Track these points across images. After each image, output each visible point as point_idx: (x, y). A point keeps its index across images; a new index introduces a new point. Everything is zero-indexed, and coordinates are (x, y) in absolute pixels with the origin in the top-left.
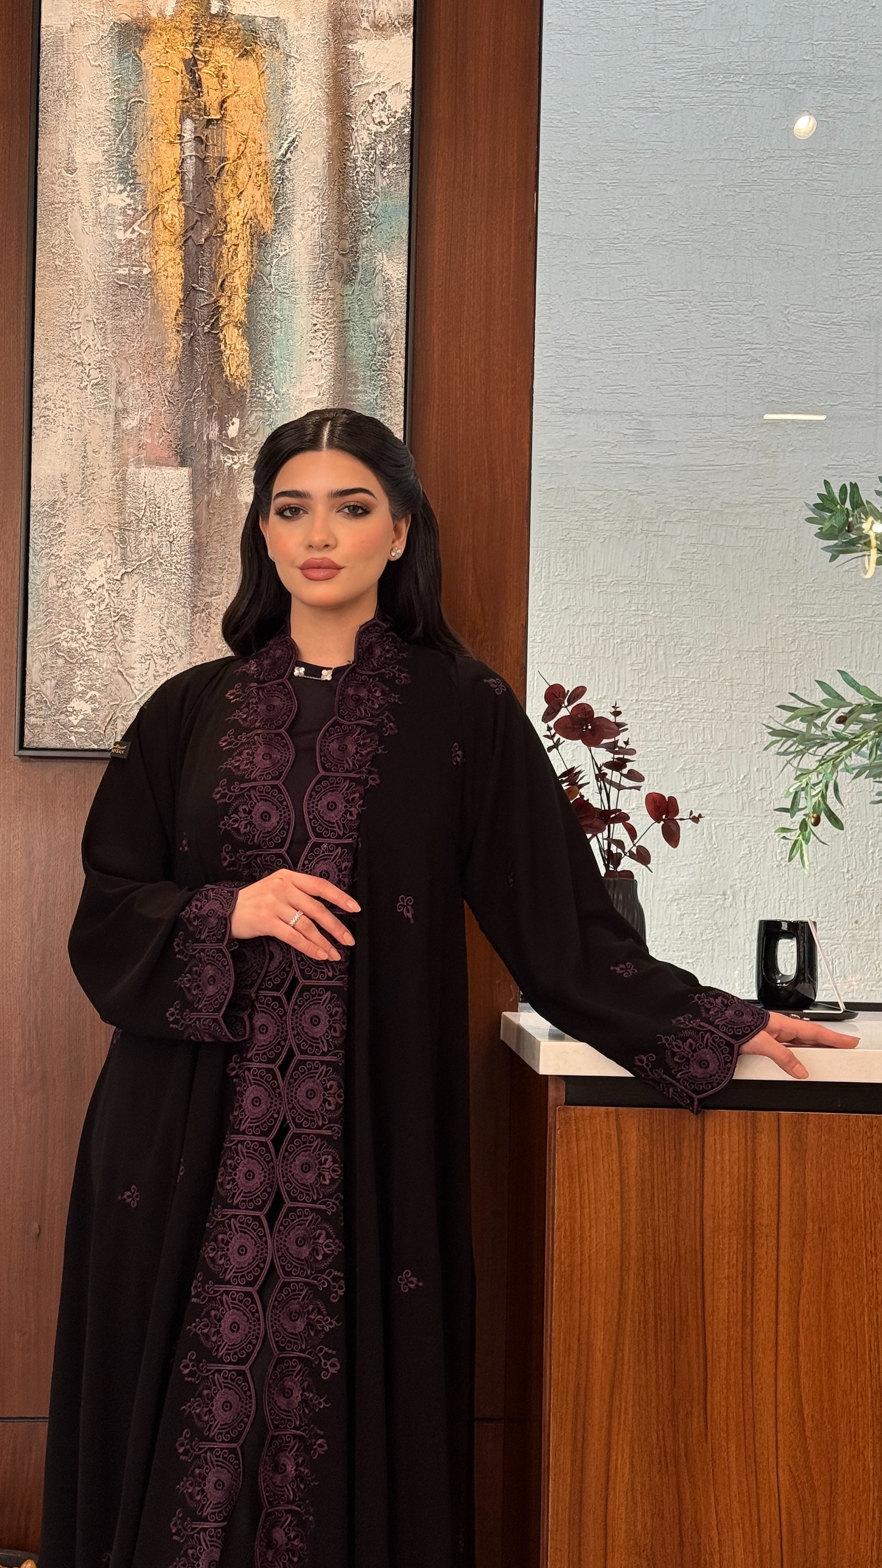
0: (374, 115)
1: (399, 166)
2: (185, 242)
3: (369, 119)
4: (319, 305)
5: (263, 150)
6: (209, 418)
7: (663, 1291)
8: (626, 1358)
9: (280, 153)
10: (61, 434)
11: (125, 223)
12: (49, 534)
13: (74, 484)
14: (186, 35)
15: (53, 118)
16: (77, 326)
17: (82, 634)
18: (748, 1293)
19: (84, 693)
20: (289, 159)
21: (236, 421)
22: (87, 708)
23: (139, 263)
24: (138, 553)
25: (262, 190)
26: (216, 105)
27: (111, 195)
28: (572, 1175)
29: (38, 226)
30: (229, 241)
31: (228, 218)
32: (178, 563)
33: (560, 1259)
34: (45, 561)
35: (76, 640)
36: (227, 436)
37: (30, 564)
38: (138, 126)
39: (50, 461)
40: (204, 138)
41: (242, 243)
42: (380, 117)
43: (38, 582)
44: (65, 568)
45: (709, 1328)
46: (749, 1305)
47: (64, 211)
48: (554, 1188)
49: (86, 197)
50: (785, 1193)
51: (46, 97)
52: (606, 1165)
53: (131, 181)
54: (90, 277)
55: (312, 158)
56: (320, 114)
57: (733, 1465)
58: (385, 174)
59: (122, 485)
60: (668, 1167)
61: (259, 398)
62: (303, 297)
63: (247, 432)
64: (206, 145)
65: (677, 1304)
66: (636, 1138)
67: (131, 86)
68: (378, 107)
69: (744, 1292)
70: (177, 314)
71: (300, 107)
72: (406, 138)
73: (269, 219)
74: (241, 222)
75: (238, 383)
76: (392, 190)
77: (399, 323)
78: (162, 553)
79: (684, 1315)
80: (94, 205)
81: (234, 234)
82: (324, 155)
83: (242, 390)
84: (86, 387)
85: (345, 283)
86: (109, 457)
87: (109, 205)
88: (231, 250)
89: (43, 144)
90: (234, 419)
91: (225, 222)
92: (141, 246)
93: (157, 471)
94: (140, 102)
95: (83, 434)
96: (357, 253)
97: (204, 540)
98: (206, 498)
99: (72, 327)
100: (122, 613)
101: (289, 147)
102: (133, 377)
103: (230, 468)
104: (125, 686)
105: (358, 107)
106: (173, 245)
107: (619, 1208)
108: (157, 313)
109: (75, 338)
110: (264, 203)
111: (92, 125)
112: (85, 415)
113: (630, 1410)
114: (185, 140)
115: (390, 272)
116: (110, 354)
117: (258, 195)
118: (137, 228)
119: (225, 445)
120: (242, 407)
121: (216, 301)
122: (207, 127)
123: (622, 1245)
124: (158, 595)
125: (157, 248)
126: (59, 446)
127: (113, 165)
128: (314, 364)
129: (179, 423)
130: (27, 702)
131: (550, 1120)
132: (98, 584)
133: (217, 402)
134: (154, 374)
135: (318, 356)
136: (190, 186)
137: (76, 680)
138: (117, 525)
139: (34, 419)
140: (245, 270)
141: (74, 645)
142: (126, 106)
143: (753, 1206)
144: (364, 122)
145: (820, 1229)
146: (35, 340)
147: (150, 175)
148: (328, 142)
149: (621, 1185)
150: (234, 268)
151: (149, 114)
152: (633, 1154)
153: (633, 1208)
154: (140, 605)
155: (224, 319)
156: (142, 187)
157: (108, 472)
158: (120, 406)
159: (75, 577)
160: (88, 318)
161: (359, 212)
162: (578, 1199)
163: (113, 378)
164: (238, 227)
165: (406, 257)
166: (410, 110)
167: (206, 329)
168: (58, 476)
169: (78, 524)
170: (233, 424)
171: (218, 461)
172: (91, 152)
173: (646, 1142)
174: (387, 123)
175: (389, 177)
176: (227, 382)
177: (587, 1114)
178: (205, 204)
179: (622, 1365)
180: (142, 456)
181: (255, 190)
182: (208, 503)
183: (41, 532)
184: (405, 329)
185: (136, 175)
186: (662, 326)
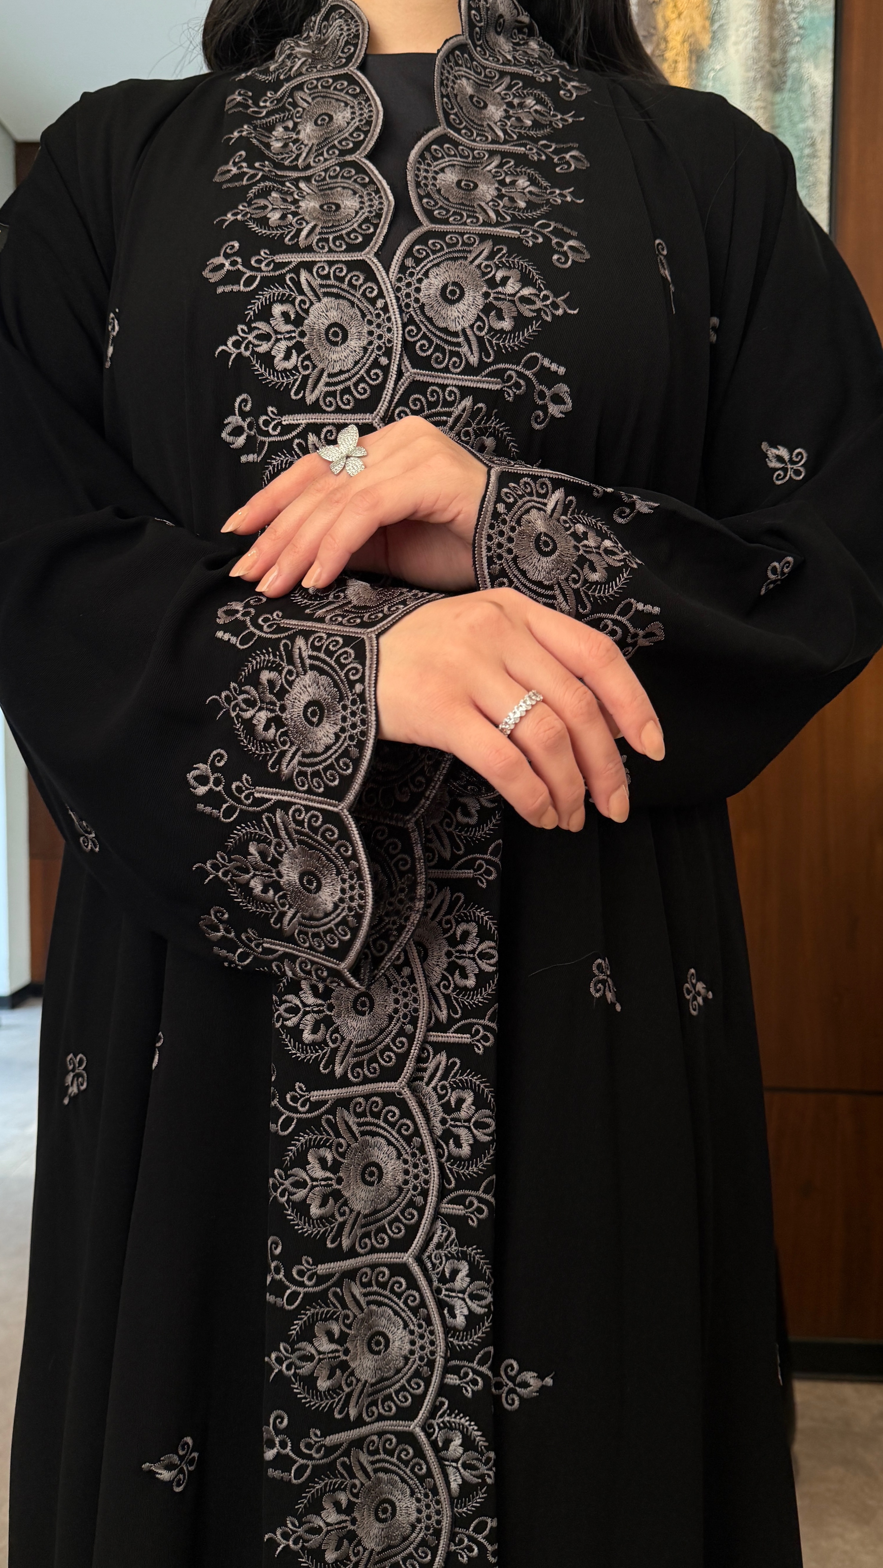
31: (669, 37)
73: (705, 36)
74: (681, 40)
81: (674, 51)
91: (666, 41)
96: (786, 63)
115: (817, 80)
161: (789, 26)
164: (678, 45)
165: (832, 64)
181: (694, 10)
184: (830, 132)
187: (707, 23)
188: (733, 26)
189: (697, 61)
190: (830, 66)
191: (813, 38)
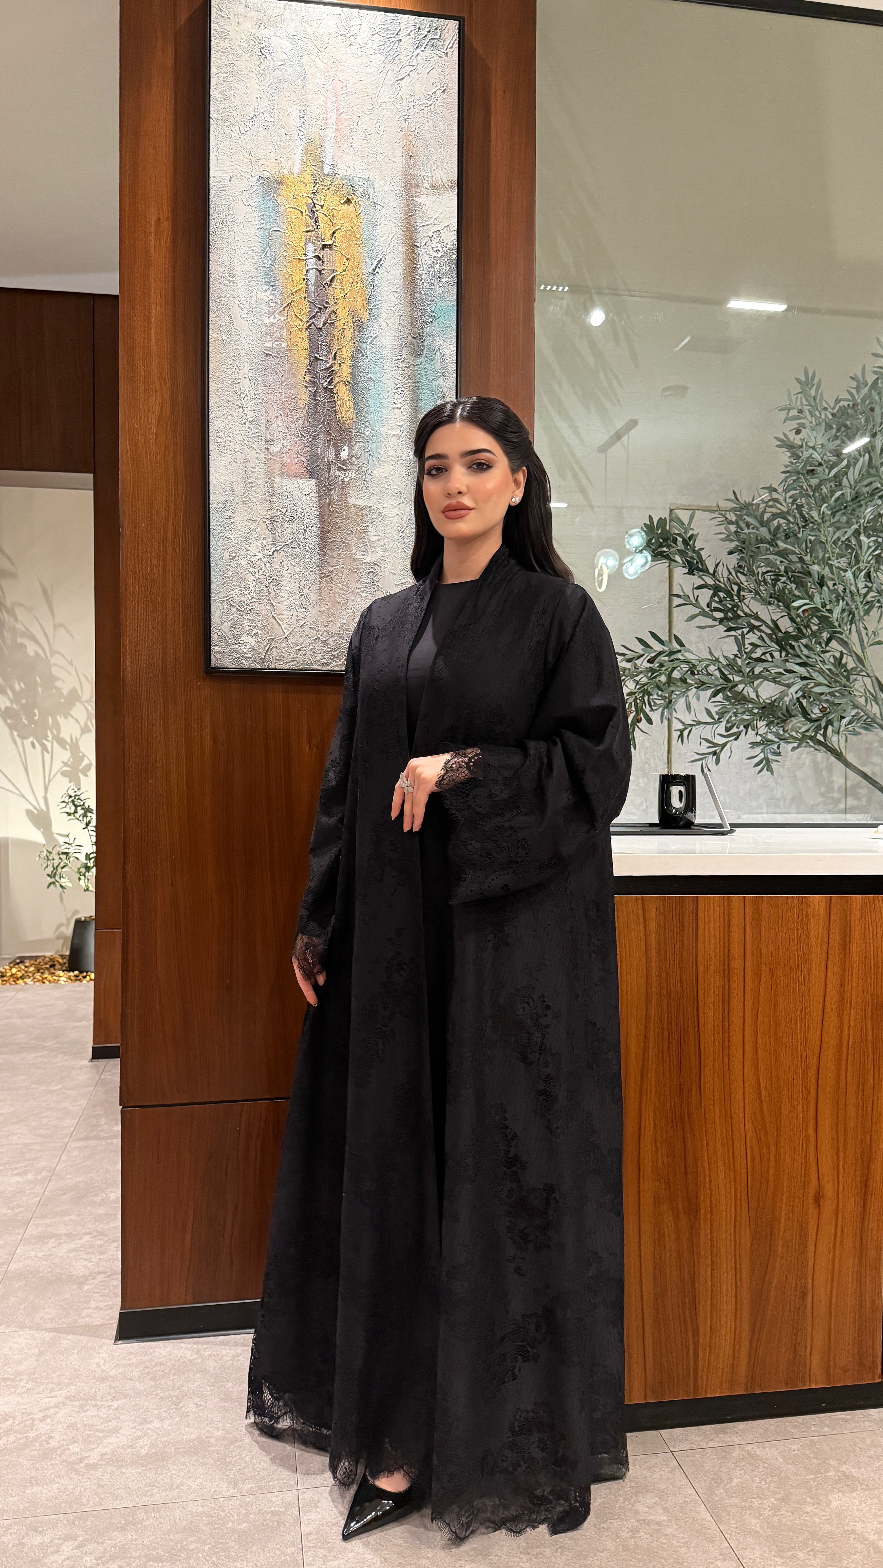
0: (433, 246)
1: (450, 280)
2: (309, 326)
3: (429, 247)
4: (399, 371)
5: (360, 266)
6: (328, 447)
7: (673, 1014)
9: (372, 268)
10: (229, 455)
11: (269, 312)
12: (224, 523)
13: (239, 489)
14: (308, 187)
15: (219, 239)
16: (238, 381)
17: (248, 591)
18: (726, 1012)
19: (251, 631)
20: (378, 273)
21: (346, 448)
22: (252, 641)
23: (279, 340)
24: (283, 537)
25: (360, 292)
26: (329, 235)
27: (259, 293)
29: (211, 313)
30: (338, 327)
32: (310, 544)
34: (220, 541)
35: (243, 595)
36: (340, 459)
37: (211, 543)
38: (276, 247)
39: (222, 473)
40: (321, 257)
41: (348, 328)
42: (437, 246)
43: (217, 556)
44: (234, 546)
45: (702, 1035)
46: (727, 1020)
47: (228, 303)
49: (243, 294)
50: (748, 947)
51: (214, 225)
52: (636, 933)
53: (273, 284)
54: (247, 347)
56: (396, 244)
57: (717, 1121)
60: (675, 933)
61: (361, 433)
62: (389, 366)
63: (353, 456)
64: (323, 262)
65: (682, 1021)
66: (654, 915)
67: (271, 220)
68: (435, 240)
69: (723, 1012)
70: (305, 375)
71: (385, 237)
72: (454, 262)
73: (364, 312)
75: (347, 422)
76: (446, 295)
78: (299, 537)
79: (686, 1028)
80: (248, 299)
82: (401, 270)
83: (350, 428)
84: (245, 423)
85: (416, 356)
86: (262, 471)
87: (259, 300)
88: (340, 332)
89: (212, 257)
92: (280, 328)
93: (295, 482)
94: (278, 230)
95: (244, 455)
97: (327, 529)
98: (328, 500)
99: (236, 383)
100: (274, 577)
101: (378, 264)
102: (277, 417)
103: (344, 480)
104: (277, 626)
105: (422, 240)
106: (301, 328)
108: (293, 374)
109: (239, 390)
110: (362, 302)
111: (246, 245)
112: (245, 442)
113: (653, 1090)
114: (308, 257)
117: (358, 295)
118: (277, 316)
119: (339, 465)
120: (350, 438)
121: (331, 367)
122: (323, 250)
123: (647, 984)
124: (297, 566)
125: (291, 330)
126: (229, 464)
127: (260, 272)
128: (396, 411)
129: (308, 449)
130: (211, 637)
132: (258, 557)
133: (333, 435)
134: (291, 415)
135: (399, 406)
136: (312, 288)
137: (245, 622)
138: (269, 518)
139: (210, 444)
140: (350, 346)
141: (242, 598)
142: (269, 233)
143: (729, 956)
144: (426, 250)
145: (770, 969)
147: (285, 280)
148: (403, 262)
149: (646, 946)
150: (343, 345)
151: (284, 240)
152: (653, 925)
153: (654, 960)
154: (286, 572)
155: (336, 380)
156: (280, 288)
157: (261, 482)
158: (269, 436)
159: (242, 553)
160: (246, 377)
163: (263, 417)
164: (344, 318)
165: (456, 340)
166: (456, 243)
167: (325, 386)
168: (229, 484)
169: (242, 516)
170: (344, 450)
171: (335, 476)
172: (245, 263)
174: (441, 251)
175: (443, 287)
176: (339, 421)
178: (323, 301)
179: (648, 1061)
180: (285, 471)
181: (356, 293)
182: (329, 505)
183: (218, 522)
185: (276, 280)
187: (366, 303)
188: (384, 307)
189: (359, 330)
191: (442, 319)
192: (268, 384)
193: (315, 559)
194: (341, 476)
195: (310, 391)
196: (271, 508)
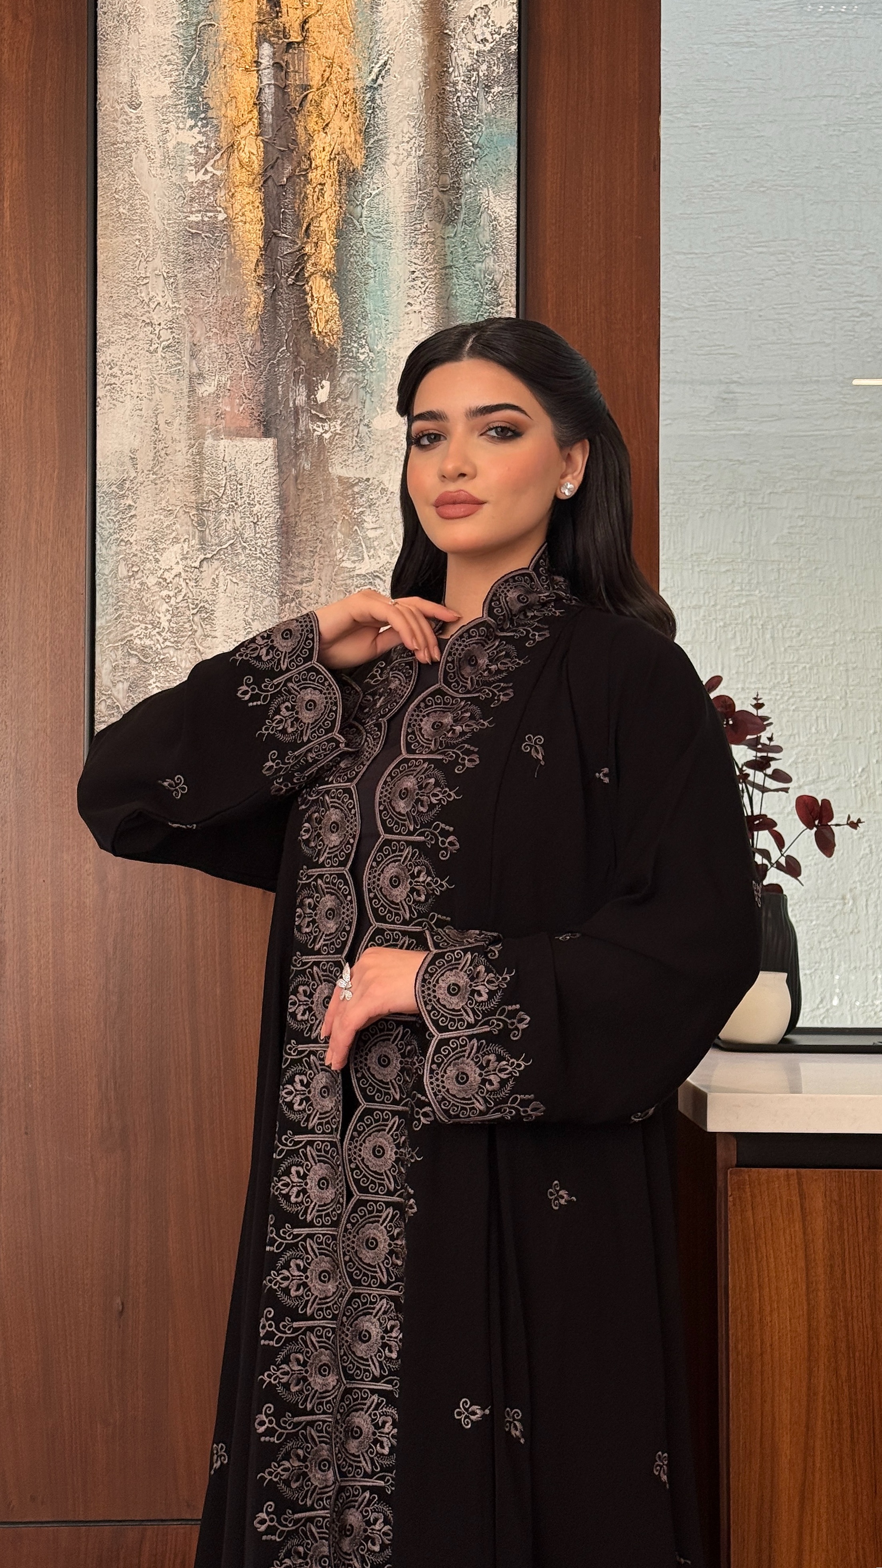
0: (476, 32)
1: (504, 89)
2: (264, 182)
3: (470, 37)
4: (418, 250)
5: (350, 76)
6: (296, 381)
8: (818, 1465)
9: (370, 79)
10: (129, 404)
11: (196, 163)
12: (119, 517)
13: (145, 459)
15: (113, 46)
16: (145, 281)
17: (157, 630)
20: (381, 85)
21: (326, 384)
23: (213, 208)
24: (218, 537)
25: (350, 120)
26: (296, 26)
27: (180, 131)
28: (748, 1249)
29: (99, 170)
30: (314, 180)
31: (313, 154)
32: (263, 546)
33: (736, 1347)
34: (114, 547)
35: (150, 637)
36: (316, 401)
37: (98, 552)
38: (209, 53)
39: (117, 434)
40: (284, 64)
41: (329, 181)
42: (483, 33)
43: (106, 572)
44: (135, 555)
47: (128, 152)
48: (727, 1264)
49: (153, 136)
51: (105, 22)
52: (788, 1238)
53: (203, 116)
54: (159, 224)
55: (407, 83)
56: (414, 33)
58: (490, 99)
59: (199, 460)
60: (861, 1237)
61: (351, 357)
62: (398, 241)
63: (338, 396)
64: (287, 72)
66: (821, 1204)
67: (201, 8)
68: (480, 23)
70: (257, 265)
71: (392, 25)
72: (512, 57)
73: (358, 153)
74: (328, 158)
75: (326, 340)
76: (498, 116)
77: (508, 267)
78: (246, 536)
80: (161, 144)
81: (320, 172)
82: (420, 79)
83: (332, 349)
84: (156, 351)
85: (447, 223)
86: (184, 429)
87: (178, 144)
88: (317, 190)
89: (103, 76)
90: (324, 382)
91: (309, 159)
92: (215, 187)
93: (238, 443)
94: (211, 25)
95: (153, 403)
96: (459, 188)
97: (292, 520)
98: (294, 472)
99: (140, 282)
100: (202, 604)
101: (380, 71)
102: (209, 338)
103: (320, 437)
105: (457, 23)
106: (250, 186)
107: (804, 1288)
108: (235, 265)
109: (143, 295)
110: (353, 136)
111: (158, 53)
112: (156, 382)
113: (824, 1525)
114: (262, 67)
115: (497, 210)
116: (182, 312)
117: (346, 126)
118: (210, 169)
119: (314, 412)
120: (332, 367)
121: (301, 249)
122: (287, 51)
123: (809, 1331)
124: (241, 584)
125: (233, 190)
126: (127, 418)
127: (182, 98)
128: (412, 316)
129: (262, 388)
130: (96, 708)
131: (720, 1184)
132: (174, 572)
133: (303, 363)
134: (232, 333)
135: (417, 308)
136: (269, 119)
137: (151, 681)
138: (194, 505)
139: (98, 388)
140: (333, 212)
141: (148, 642)
142: (196, 30)
144: (464, 40)
146: (98, 298)
147: (224, 109)
148: (424, 64)
149: (806, 1261)
150: (320, 211)
151: (222, 39)
152: (819, 1224)
153: (821, 1287)
154: (221, 595)
155: (310, 268)
156: (215, 121)
157: (182, 446)
158: (195, 370)
159: (148, 565)
160: (156, 272)
161: (461, 143)
162: (755, 1278)
163: (187, 339)
164: (324, 164)
165: (515, 192)
166: (516, 25)
167: (290, 281)
168: (127, 451)
169: (150, 505)
170: (322, 387)
171: (306, 430)
172: (157, 83)
173: (834, 1210)
174: (491, 40)
175: (494, 102)
176: (314, 339)
177: (764, 1178)
178: (287, 139)
179: (813, 1473)
180: (221, 426)
181: (343, 120)
182: (296, 478)
183: (108, 515)
184: (515, 274)
185: (208, 108)
186: (763, 280)
187: (360, 140)
188: (392, 143)
189: (349, 185)
190: (513, 193)
191: (490, 158)
192: (192, 284)
193: (273, 571)
194: (318, 429)
195: (265, 291)
196: (198, 489)
